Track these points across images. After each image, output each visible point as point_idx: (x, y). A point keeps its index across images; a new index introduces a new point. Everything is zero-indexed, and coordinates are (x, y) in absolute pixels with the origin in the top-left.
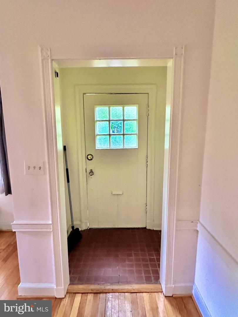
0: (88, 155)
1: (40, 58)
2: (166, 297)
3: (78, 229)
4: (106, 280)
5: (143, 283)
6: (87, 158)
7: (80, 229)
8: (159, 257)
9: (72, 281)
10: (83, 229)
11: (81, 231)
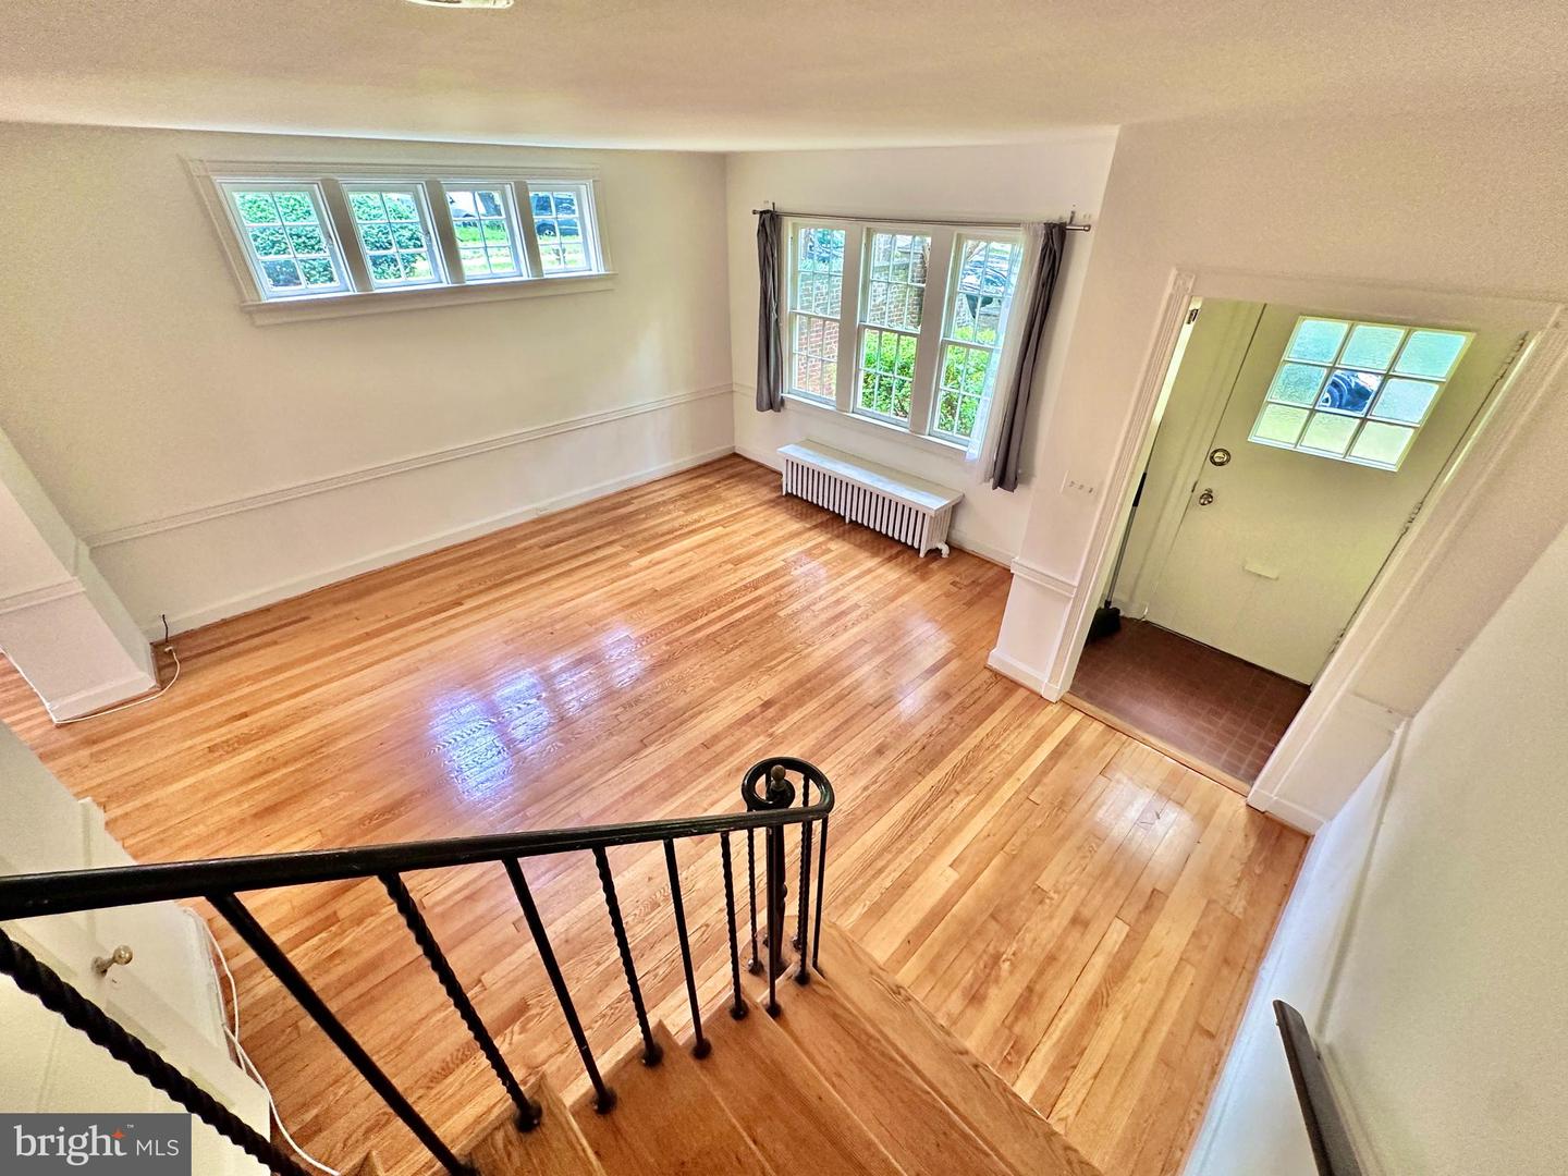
0: (1216, 451)
1: (1169, 290)
2: (1248, 805)
3: (1117, 611)
4: (1138, 723)
5: (1215, 766)
6: (1212, 458)
7: (1122, 614)
8: (1271, 745)
9: (1073, 690)
10: (1129, 616)
11: (1123, 617)
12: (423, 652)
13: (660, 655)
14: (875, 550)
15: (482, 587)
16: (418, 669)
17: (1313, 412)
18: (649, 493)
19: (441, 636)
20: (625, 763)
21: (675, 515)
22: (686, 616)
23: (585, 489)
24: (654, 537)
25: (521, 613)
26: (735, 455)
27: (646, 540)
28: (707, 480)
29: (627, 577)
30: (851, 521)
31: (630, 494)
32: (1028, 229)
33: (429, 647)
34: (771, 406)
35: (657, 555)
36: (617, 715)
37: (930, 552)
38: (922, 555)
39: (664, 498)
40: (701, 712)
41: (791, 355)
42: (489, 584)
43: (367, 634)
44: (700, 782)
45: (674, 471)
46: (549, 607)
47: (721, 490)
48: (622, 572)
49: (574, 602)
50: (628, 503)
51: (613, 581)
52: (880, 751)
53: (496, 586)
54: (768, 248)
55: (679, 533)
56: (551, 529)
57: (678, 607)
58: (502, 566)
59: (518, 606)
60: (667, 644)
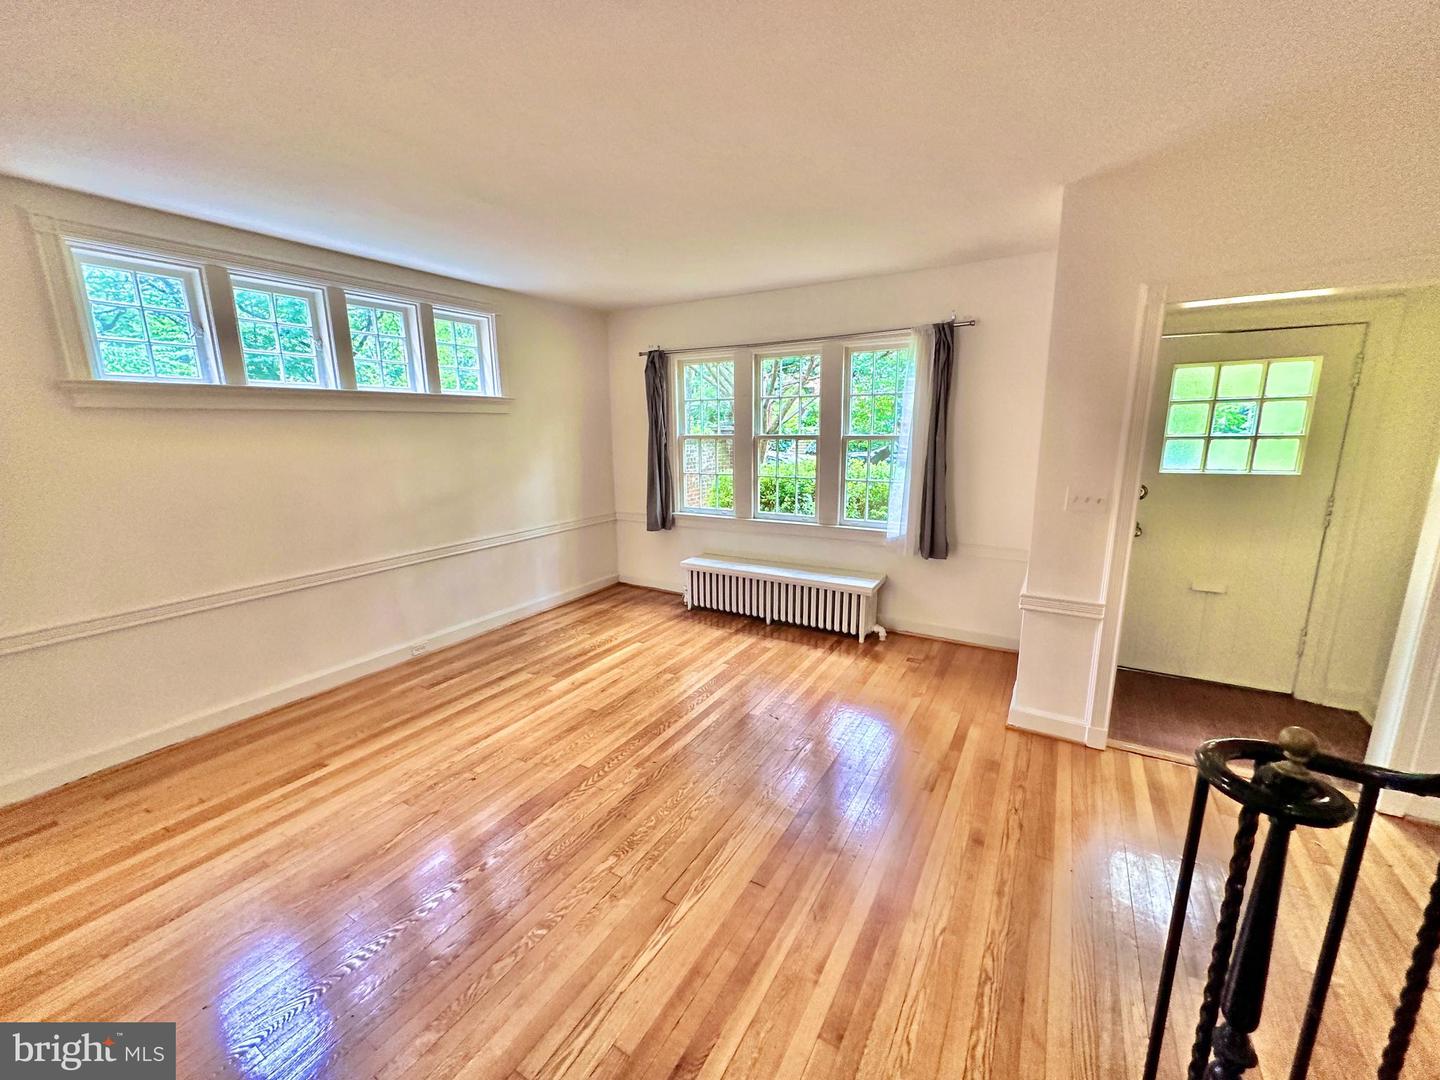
12: (272, 839)
13: (635, 781)
14: (813, 642)
15: (350, 742)
16: (265, 866)
17: (1209, 439)
18: (542, 623)
19: (298, 812)
20: (656, 936)
21: (580, 639)
22: (645, 732)
23: (467, 624)
24: (568, 660)
25: (421, 762)
26: (620, 584)
27: (556, 665)
28: (602, 606)
29: (551, 702)
30: (773, 620)
31: (518, 626)
32: (917, 330)
33: (278, 830)
34: (664, 526)
35: (579, 676)
36: (611, 868)
37: (867, 637)
38: (861, 640)
39: (561, 626)
40: (725, 841)
41: (682, 475)
42: (361, 736)
43: (166, 829)
44: (781, 940)
45: (561, 601)
46: (459, 749)
47: (620, 611)
48: (544, 697)
49: (490, 740)
50: (520, 634)
51: (536, 709)
52: (977, 841)
53: (375, 736)
54: (658, 381)
55: (592, 654)
56: (432, 668)
57: (628, 725)
58: (377, 713)
59: (410, 756)
60: (637, 766)
